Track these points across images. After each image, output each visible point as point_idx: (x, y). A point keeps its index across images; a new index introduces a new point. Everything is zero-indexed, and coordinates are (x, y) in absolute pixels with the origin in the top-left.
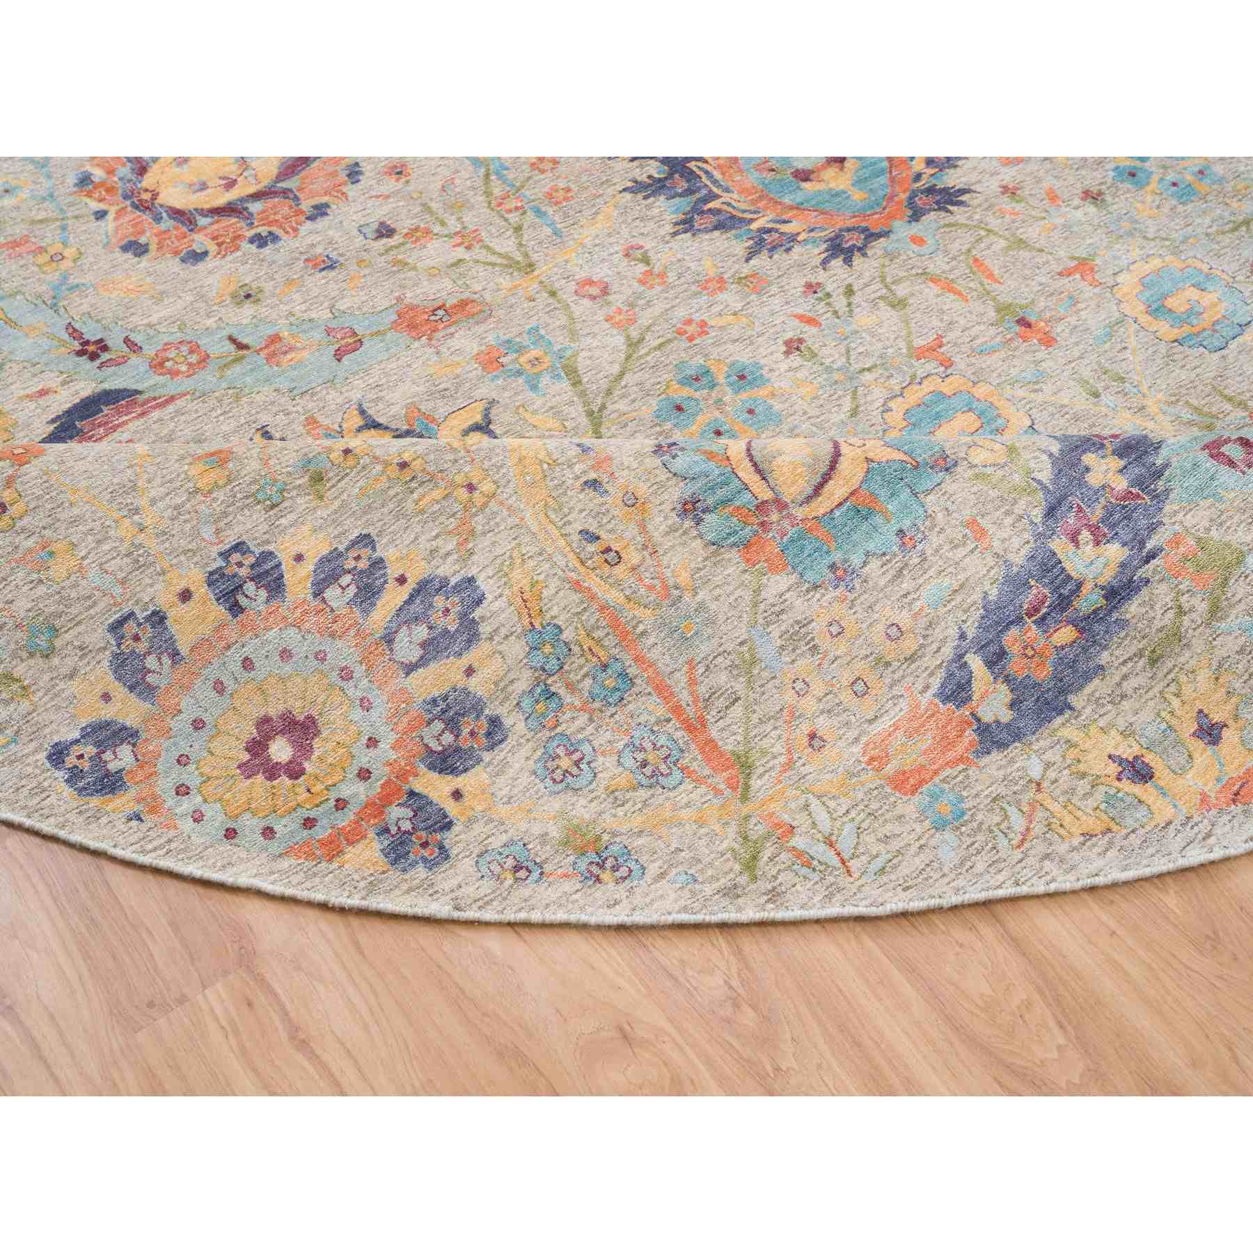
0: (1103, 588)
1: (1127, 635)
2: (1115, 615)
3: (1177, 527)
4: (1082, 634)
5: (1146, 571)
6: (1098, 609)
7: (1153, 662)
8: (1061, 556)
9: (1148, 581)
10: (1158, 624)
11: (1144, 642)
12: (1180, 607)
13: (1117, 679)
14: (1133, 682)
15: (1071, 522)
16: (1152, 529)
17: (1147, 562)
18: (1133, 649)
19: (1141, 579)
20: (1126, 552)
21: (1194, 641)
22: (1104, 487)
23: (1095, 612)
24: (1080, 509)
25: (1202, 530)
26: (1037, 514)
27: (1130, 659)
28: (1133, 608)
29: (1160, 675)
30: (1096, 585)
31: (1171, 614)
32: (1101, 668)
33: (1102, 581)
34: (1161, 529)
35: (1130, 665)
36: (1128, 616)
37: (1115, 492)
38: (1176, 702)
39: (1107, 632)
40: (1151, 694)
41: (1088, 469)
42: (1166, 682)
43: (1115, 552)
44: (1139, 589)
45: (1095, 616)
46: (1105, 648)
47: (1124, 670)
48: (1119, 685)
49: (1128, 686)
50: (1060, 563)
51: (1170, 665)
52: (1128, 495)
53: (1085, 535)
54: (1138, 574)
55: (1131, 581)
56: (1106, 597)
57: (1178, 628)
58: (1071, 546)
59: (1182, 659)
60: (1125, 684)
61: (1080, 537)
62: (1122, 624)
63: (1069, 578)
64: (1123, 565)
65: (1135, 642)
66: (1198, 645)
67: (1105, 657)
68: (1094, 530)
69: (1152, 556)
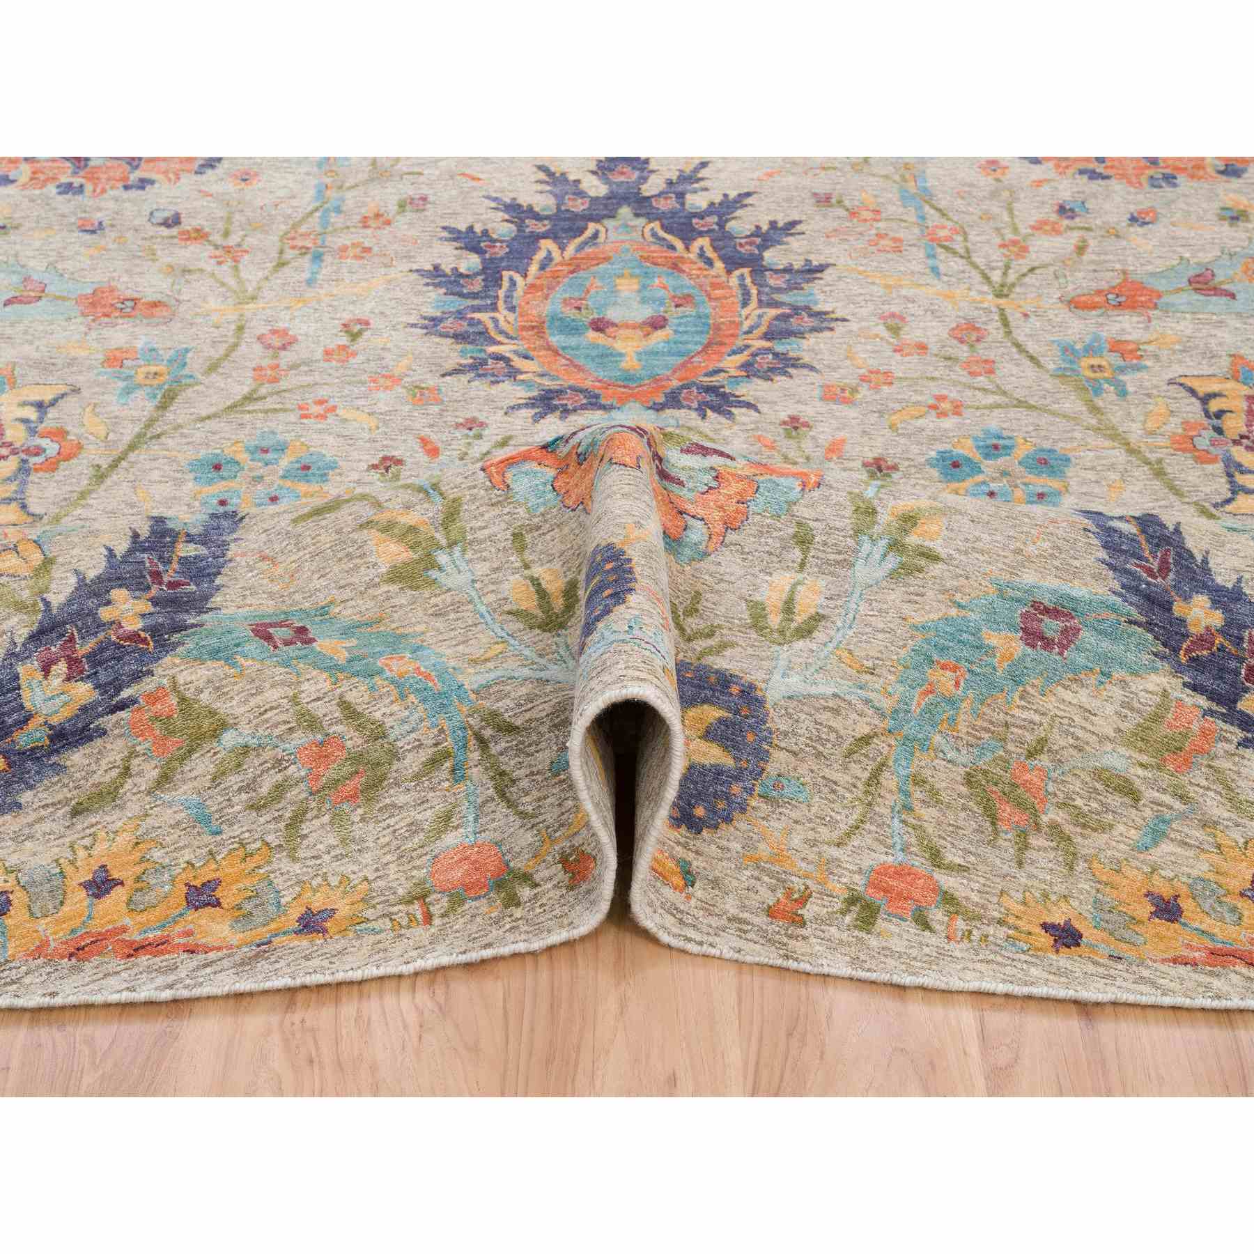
0: (51, 727)
1: (59, 781)
2: (54, 759)
3: (165, 681)
4: (10, 767)
5: (108, 721)
6: (37, 747)
7: (76, 812)
8: (23, 682)
9: (105, 733)
10: (96, 778)
11: (75, 792)
12: (127, 768)
13: (30, 819)
14: (47, 826)
15: (53, 649)
16: (137, 677)
17: (112, 712)
18: (60, 797)
19: (97, 729)
20: (97, 695)
21: (129, 804)
22: (112, 623)
23: (32, 749)
24: (72, 639)
25: (192, 690)
26: (22, 633)
27: (53, 804)
28: (76, 758)
29: (79, 827)
30: (46, 723)
31: (114, 773)
32: (19, 806)
33: (55, 721)
34: (147, 679)
35: (51, 810)
36: (68, 763)
37: (120, 631)
38: (82, 854)
39: (38, 773)
40: (61, 841)
41: (108, 603)
42: (82, 835)
43: (84, 691)
44: (91, 739)
45: (32, 754)
46: (32, 787)
47: (43, 812)
48: (30, 825)
49: (40, 828)
50: (19, 688)
51: (94, 820)
52: (134, 637)
53: (61, 668)
54: (97, 723)
55: (85, 728)
56: (51, 738)
57: (117, 788)
58: (39, 675)
59: (108, 818)
60: (37, 826)
61: (54, 667)
62: (59, 769)
63: (22, 707)
64: (84, 709)
65: (65, 790)
66: (133, 808)
67: (26, 797)
68: (73, 662)
69: (122, 706)
